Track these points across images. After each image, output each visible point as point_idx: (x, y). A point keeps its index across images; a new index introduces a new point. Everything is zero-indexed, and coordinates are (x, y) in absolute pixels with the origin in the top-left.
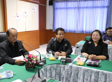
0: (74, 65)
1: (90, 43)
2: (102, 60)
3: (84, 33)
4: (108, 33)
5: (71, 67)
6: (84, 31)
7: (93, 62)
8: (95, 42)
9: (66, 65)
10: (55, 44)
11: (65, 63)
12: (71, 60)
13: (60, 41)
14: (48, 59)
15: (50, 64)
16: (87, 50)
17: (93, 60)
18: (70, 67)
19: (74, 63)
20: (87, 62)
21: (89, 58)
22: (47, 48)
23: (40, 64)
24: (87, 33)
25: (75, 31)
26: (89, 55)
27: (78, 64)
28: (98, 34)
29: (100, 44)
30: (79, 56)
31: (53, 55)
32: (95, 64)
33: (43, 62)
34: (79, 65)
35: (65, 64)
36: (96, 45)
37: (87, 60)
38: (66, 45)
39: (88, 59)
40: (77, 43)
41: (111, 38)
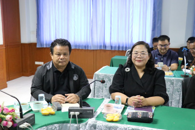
0: (100, 123)
1: (128, 70)
2: (157, 106)
3: (107, 49)
4: (159, 47)
5: (94, 126)
6: (107, 45)
7: (140, 113)
8: (139, 67)
9: (81, 125)
10: (50, 77)
11: (80, 119)
12: (92, 110)
13: (61, 70)
14: (38, 112)
15: (46, 125)
16: (123, 86)
17: (139, 107)
18: (91, 127)
19: (98, 118)
20: (126, 114)
21: (129, 103)
22: (32, 88)
23: (21, 126)
24: (113, 49)
25: (88, 46)
26: (130, 97)
27: (109, 118)
28: (146, 50)
29: (151, 71)
30: (106, 101)
31: (49, 101)
32: (145, 117)
33: (27, 121)
34: (112, 121)
35: (80, 122)
36: (141, 75)
37: (125, 109)
38: (75, 78)
39: (126, 105)
40: (97, 73)
41: (165, 58)
